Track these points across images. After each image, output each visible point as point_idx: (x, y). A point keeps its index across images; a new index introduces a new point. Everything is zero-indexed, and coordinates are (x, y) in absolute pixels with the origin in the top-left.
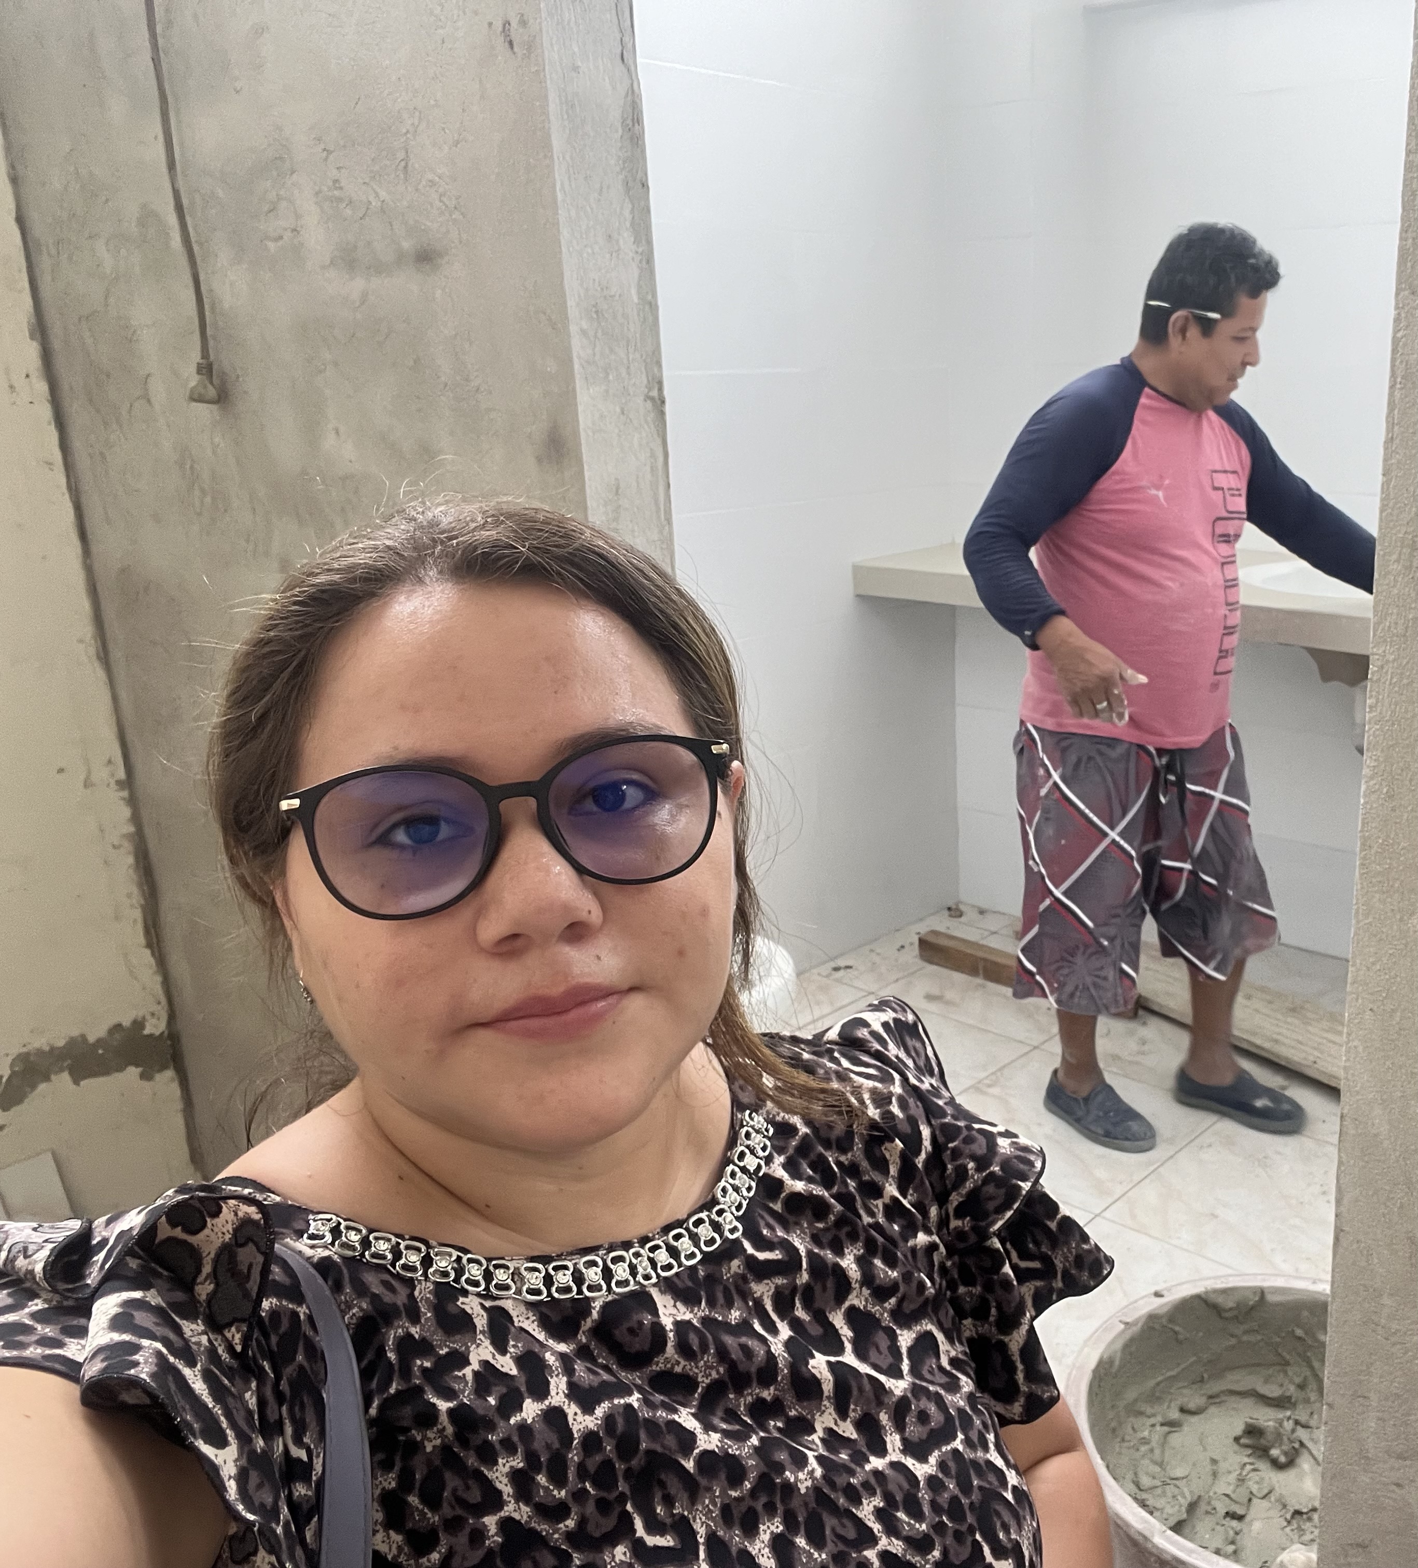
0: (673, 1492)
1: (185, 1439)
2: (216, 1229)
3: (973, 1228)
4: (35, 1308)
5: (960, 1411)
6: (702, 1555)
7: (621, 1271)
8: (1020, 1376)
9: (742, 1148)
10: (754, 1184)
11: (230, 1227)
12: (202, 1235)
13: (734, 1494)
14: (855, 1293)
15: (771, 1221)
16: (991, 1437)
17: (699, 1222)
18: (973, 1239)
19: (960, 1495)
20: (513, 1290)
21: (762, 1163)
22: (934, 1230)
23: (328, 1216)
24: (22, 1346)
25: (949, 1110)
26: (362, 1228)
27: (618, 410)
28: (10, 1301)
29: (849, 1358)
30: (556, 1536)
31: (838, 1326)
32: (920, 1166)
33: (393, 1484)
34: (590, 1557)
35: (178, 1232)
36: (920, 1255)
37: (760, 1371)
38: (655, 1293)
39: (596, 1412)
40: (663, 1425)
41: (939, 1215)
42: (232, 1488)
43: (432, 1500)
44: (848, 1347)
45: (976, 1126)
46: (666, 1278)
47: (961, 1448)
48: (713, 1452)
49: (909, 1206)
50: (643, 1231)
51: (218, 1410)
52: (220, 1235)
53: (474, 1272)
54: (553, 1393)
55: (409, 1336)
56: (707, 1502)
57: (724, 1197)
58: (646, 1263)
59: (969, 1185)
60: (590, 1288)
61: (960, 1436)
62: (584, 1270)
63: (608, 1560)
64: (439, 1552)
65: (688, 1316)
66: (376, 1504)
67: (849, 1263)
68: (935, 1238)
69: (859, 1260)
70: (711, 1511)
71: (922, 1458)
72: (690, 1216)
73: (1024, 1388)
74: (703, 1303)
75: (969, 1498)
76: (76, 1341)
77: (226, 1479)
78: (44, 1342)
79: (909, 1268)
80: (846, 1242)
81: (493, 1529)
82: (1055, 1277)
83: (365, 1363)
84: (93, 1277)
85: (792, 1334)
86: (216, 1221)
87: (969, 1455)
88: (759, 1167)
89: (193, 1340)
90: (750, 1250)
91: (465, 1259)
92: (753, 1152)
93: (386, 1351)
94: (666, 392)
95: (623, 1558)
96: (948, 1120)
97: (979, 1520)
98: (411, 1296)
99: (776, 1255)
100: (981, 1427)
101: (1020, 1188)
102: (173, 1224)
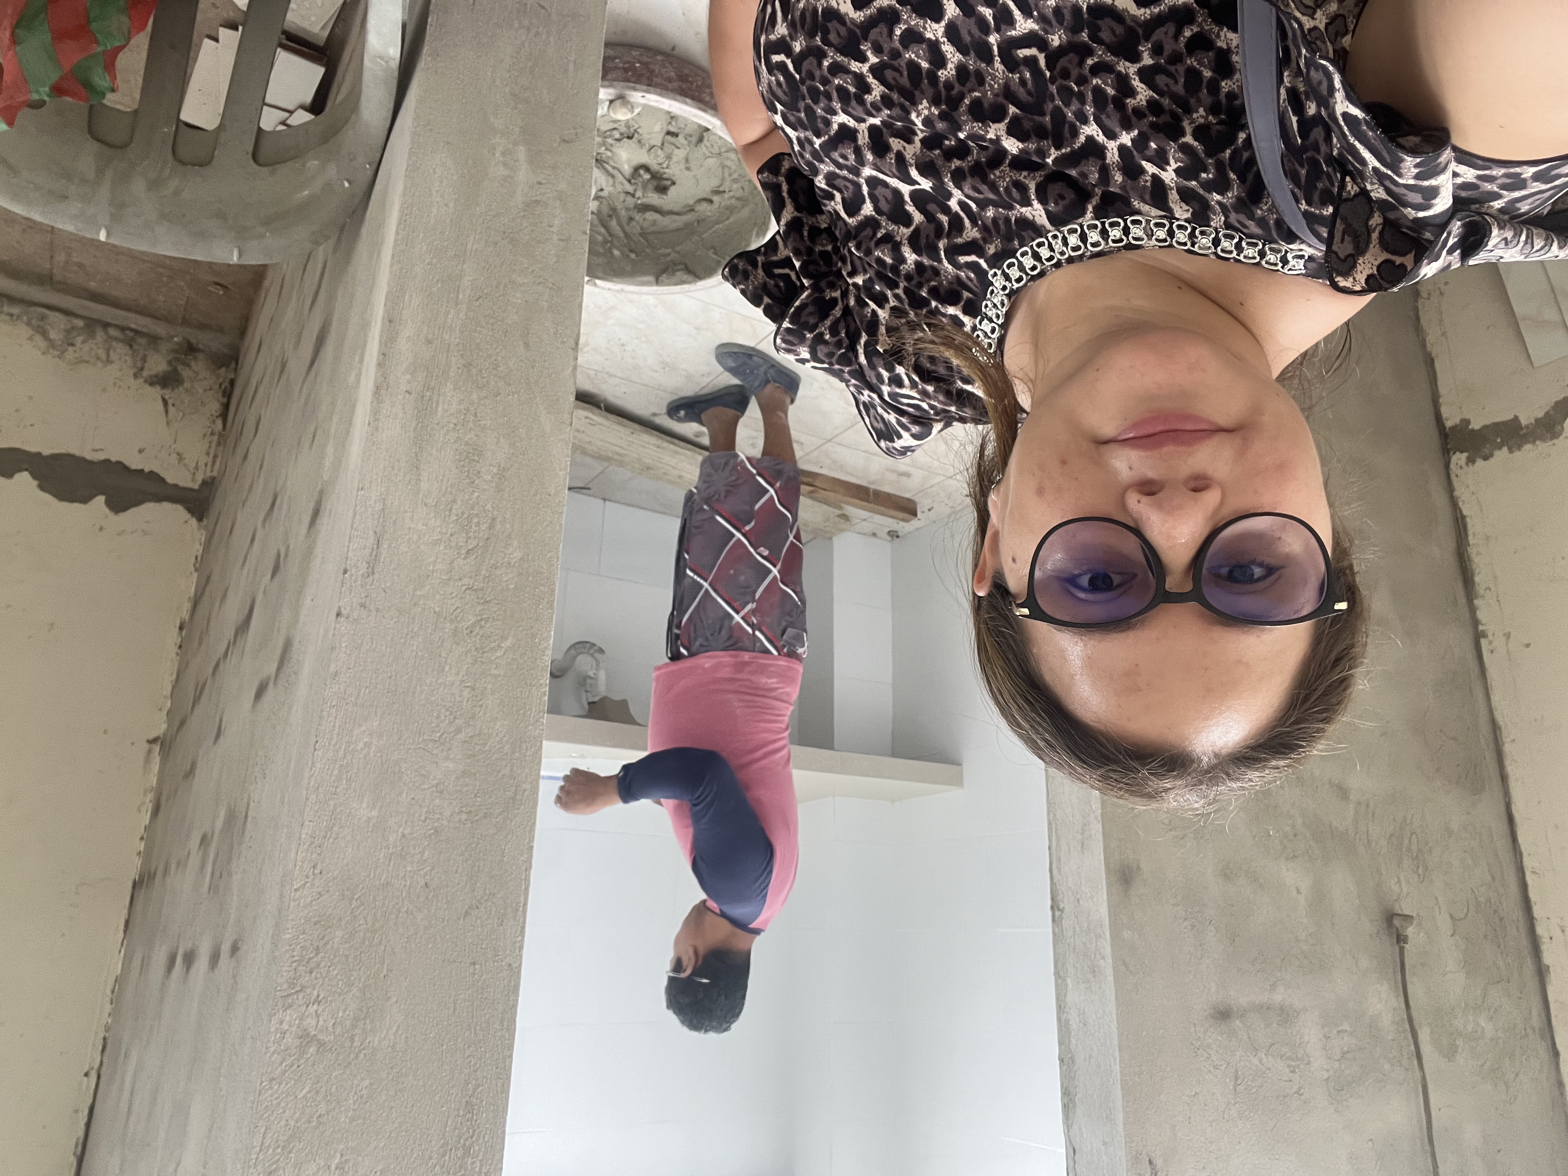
0: (1022, 89)
1: (1373, 118)
2: (1370, 265)
3: (824, 291)
4: (1500, 201)
5: (822, 161)
6: (995, 48)
7: (1073, 240)
8: (785, 187)
9: (993, 336)
10: (984, 310)
11: (1359, 268)
12: (1380, 260)
13: (977, 94)
14: (906, 237)
15: (969, 283)
16: (797, 148)
17: (1019, 280)
18: (823, 284)
19: (812, 105)
20: (1152, 223)
21: (978, 326)
22: (851, 288)
23: (1291, 272)
24: (1506, 175)
25: (847, 376)
26: (1266, 266)
27: (1081, 902)
28: (1518, 205)
29: (905, 189)
30: (1100, 53)
31: (917, 212)
32: (864, 334)
33: (1223, 84)
34: (1076, 38)
35: (1398, 260)
36: (860, 269)
37: (964, 178)
38: (1048, 226)
39: (1084, 139)
40: (1032, 135)
41: (848, 300)
42: (1337, 83)
43: (1193, 75)
44: (907, 198)
45: (826, 366)
46: (1042, 237)
47: (815, 139)
48: (994, 122)
49: (870, 303)
50: (1060, 271)
51: (1352, 139)
52: (1366, 262)
53: (1182, 236)
54: (1115, 150)
55: (1221, 193)
56: (996, 86)
57: (1002, 300)
58: (1056, 248)
59: (828, 323)
60: (1096, 227)
61: (817, 146)
62: (1100, 240)
63: (1063, 36)
64: (1184, 37)
65: (1023, 210)
66: (1238, 67)
67: (911, 257)
68: (850, 281)
69: (903, 260)
70: (992, 79)
71: (843, 126)
72: (1026, 285)
73: (782, 179)
74: (1013, 219)
75: (806, 104)
76: (1468, 180)
77: (1341, 90)
78: (1490, 179)
79: (867, 259)
80: (913, 273)
81: (1146, 55)
82: (763, 264)
83: (1255, 169)
84: (1456, 227)
85: (949, 203)
86: (1370, 272)
87: (809, 134)
88: (980, 323)
89: (1376, 186)
90: (982, 262)
91: (1189, 246)
92: (986, 334)
93: (1238, 179)
94: (1050, 913)
95: (1053, 37)
96: (847, 369)
97: (798, 89)
98: (1226, 217)
99: (963, 259)
100: (805, 154)
101: (790, 323)
102: (1403, 266)
